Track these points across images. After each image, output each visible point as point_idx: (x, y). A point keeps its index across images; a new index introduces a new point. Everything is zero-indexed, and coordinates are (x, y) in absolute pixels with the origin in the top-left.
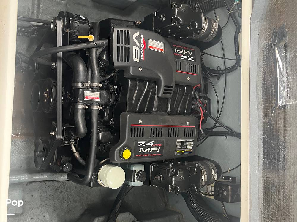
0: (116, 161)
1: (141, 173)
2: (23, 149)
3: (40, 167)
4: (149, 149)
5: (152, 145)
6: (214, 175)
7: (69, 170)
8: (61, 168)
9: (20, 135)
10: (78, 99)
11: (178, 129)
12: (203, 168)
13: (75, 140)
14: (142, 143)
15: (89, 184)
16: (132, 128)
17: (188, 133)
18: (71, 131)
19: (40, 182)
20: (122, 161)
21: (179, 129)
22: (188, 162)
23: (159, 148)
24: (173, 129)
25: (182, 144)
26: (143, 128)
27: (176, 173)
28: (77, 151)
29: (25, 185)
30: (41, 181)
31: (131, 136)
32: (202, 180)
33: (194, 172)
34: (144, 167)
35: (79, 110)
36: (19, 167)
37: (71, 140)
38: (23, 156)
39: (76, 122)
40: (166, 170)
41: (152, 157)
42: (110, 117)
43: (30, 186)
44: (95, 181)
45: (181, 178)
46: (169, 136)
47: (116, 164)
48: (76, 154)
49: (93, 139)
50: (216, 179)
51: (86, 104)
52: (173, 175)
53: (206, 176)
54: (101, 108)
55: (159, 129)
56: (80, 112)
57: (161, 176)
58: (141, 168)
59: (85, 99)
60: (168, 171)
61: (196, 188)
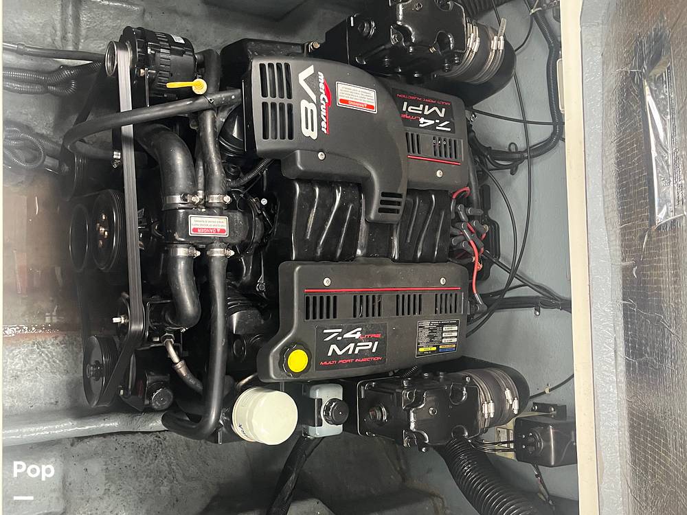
0: (273, 379)
1: (334, 404)
2: (60, 361)
3: (95, 403)
4: (352, 345)
5: (358, 336)
6: (511, 403)
7: (166, 404)
8: (147, 402)
9: (51, 328)
10: (176, 235)
11: (420, 295)
12: (483, 385)
13: (177, 333)
14: (334, 333)
15: (213, 436)
16: (308, 298)
17: (444, 305)
18: (165, 312)
19: (102, 438)
20: (288, 378)
21: (422, 297)
22: (448, 372)
23: (376, 343)
24: (406, 297)
25: (432, 332)
26: (335, 298)
27: (419, 400)
28: (181, 358)
29: (68, 446)
30: (104, 435)
31: (307, 318)
32: (483, 415)
33: (462, 396)
34: (341, 390)
35: (179, 260)
36: (52, 403)
37: (167, 334)
38: (60, 378)
39: (173, 292)
40: (393, 394)
41: (359, 365)
42: (256, 275)
43: (80, 447)
44: (226, 428)
45: (431, 412)
46: (397, 314)
47: (275, 387)
48: (180, 367)
49: (216, 328)
50: (516, 412)
51: (194, 246)
52: (411, 406)
53: (492, 404)
54: (232, 253)
55: (374, 297)
56: (181, 266)
57: (384, 409)
58: (337, 393)
59: (191, 233)
60: (399, 395)
61: (469, 436)
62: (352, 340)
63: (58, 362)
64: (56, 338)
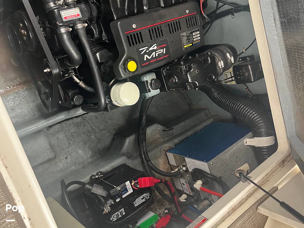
0: (123, 77)
1: (153, 81)
3: (50, 110)
4: (154, 53)
5: (155, 48)
6: (230, 59)
7: (81, 102)
8: (72, 103)
10: (57, 23)
11: (179, 21)
12: (216, 54)
13: (74, 69)
14: (144, 49)
15: (106, 109)
16: (128, 36)
17: (191, 23)
18: (66, 61)
19: (59, 124)
20: (130, 75)
21: (180, 22)
22: (199, 54)
23: (165, 49)
24: (173, 23)
25: (188, 37)
26: (140, 33)
27: (190, 68)
28: (80, 80)
29: (47, 131)
30: (59, 123)
31: (130, 46)
32: (219, 67)
33: (209, 61)
34: (155, 74)
35: (63, 35)
36: (33, 116)
37: (70, 71)
39: (66, 50)
40: (178, 69)
41: (159, 61)
42: (100, 33)
43: (52, 130)
44: (110, 104)
45: (196, 72)
46: (171, 33)
47: (125, 81)
48: (81, 84)
49: (91, 62)
50: (233, 62)
51: (68, 26)
52: (187, 72)
53: (222, 62)
54: (86, 25)
55: (158, 28)
56: (65, 37)
57: (175, 77)
58: (153, 76)
59: (64, 20)
60: (181, 69)
61: (215, 78)
62: (154, 51)
63: (28, 98)
64: (23, 88)
